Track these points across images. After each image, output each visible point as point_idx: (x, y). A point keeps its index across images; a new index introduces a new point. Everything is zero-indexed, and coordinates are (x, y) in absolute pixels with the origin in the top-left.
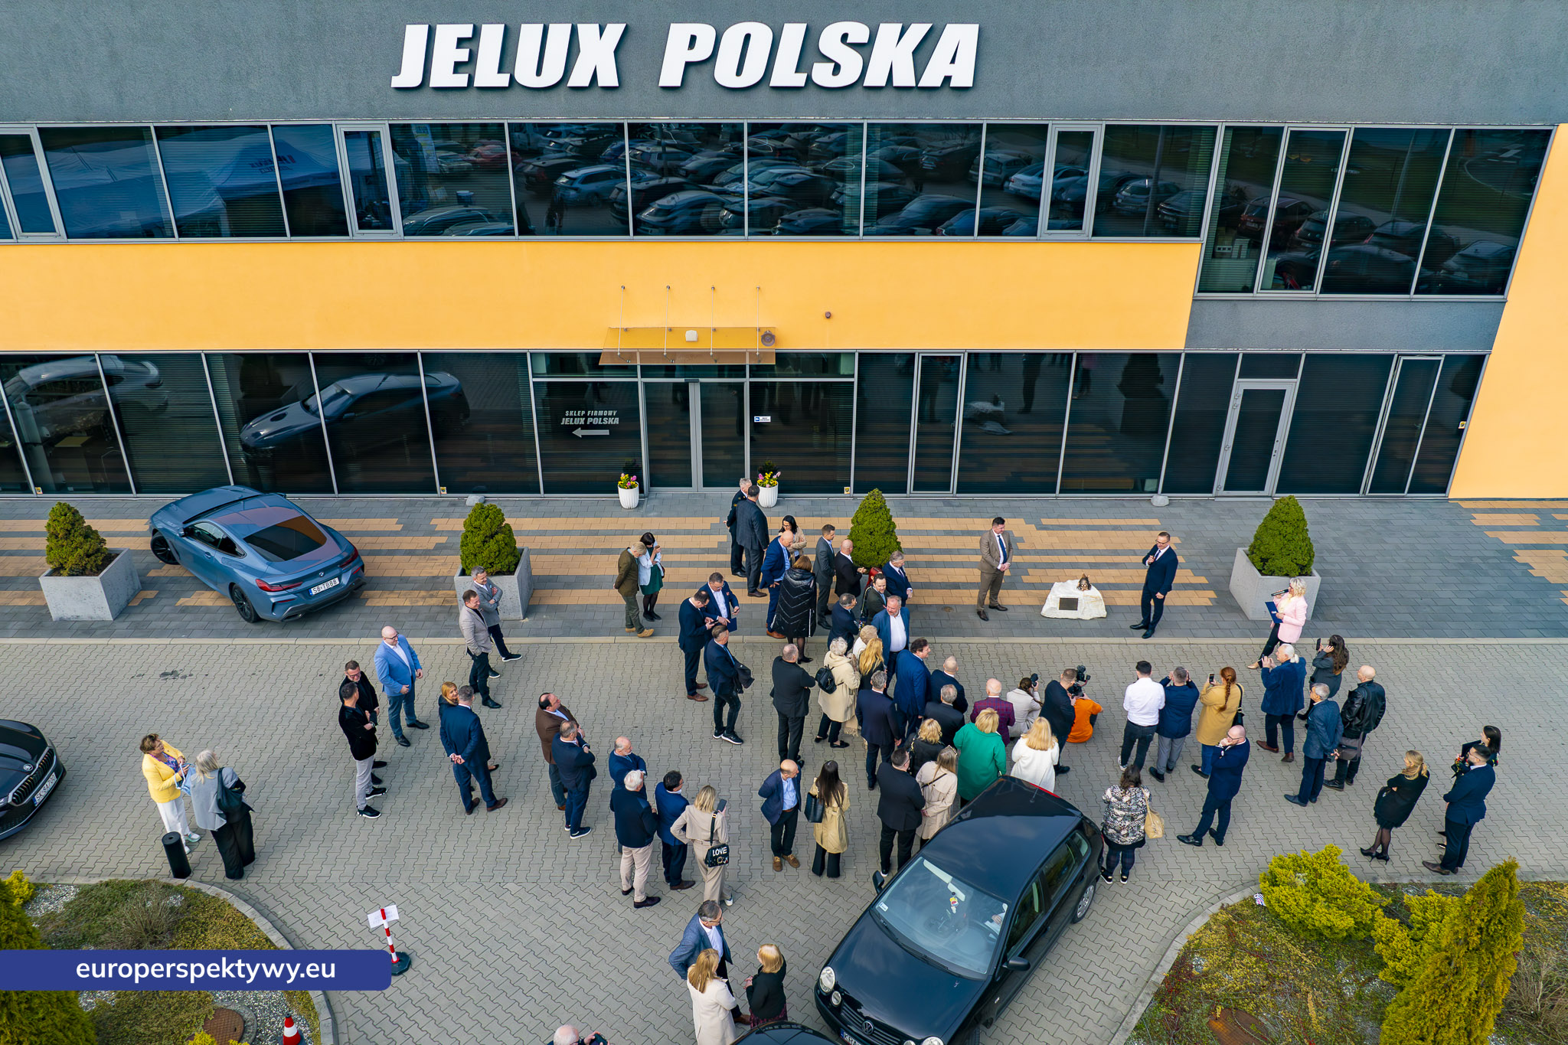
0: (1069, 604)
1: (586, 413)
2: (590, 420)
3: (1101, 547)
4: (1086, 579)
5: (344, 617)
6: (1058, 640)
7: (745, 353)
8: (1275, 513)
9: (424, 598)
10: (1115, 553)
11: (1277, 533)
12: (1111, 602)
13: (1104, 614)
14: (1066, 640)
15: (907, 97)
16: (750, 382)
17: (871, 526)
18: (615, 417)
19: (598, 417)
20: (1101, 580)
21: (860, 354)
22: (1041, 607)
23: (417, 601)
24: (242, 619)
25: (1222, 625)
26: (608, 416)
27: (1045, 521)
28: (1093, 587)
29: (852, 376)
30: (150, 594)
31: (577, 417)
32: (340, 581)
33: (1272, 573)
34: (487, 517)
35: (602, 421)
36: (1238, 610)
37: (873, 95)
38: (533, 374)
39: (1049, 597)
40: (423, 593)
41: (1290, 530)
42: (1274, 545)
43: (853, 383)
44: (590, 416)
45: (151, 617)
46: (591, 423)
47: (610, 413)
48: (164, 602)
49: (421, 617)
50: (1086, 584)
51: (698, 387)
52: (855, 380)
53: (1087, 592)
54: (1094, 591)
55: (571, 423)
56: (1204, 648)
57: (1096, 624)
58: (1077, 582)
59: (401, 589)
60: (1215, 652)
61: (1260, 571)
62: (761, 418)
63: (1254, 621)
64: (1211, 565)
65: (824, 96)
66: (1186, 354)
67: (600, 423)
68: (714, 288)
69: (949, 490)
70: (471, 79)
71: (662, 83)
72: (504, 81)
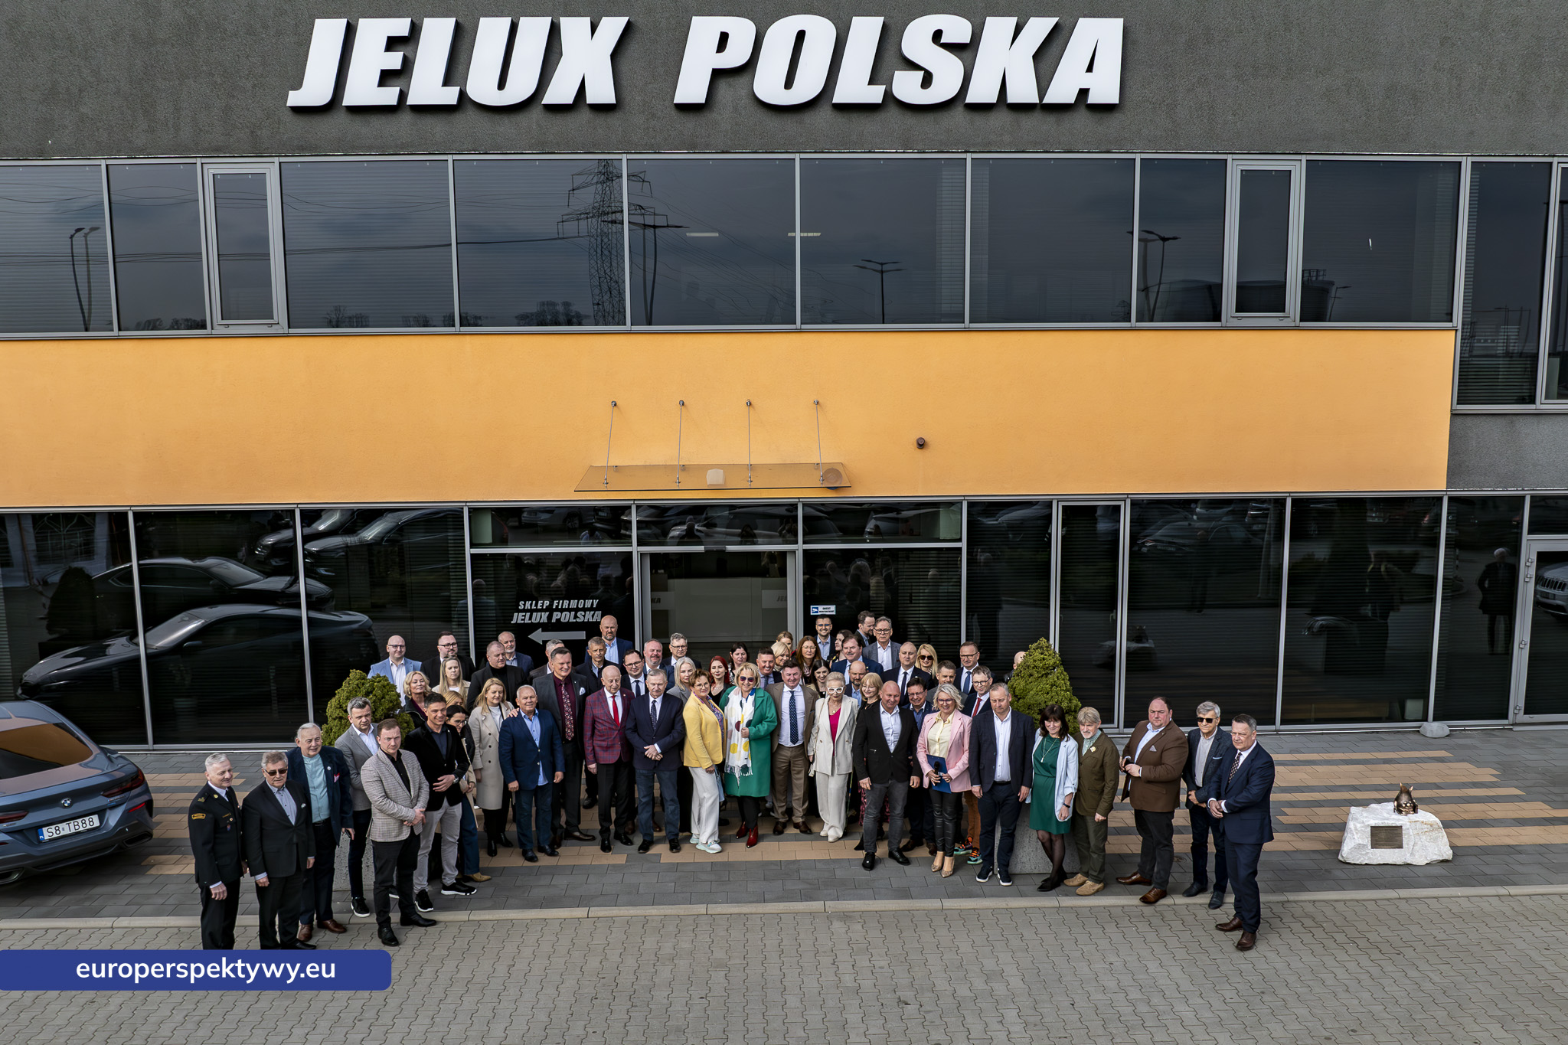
0: (1388, 836)
1: (551, 604)
2: (556, 615)
4: (1408, 796)
12: (1457, 831)
13: (1448, 853)
15: (1028, 121)
18: (595, 610)
19: (569, 610)
21: (971, 505)
22: (1338, 852)
26: (584, 609)
28: (1421, 806)
29: (960, 540)
31: (537, 610)
32: (102, 821)
35: (576, 617)
37: (978, 116)
38: (471, 541)
39: (1349, 827)
43: (960, 549)
44: (557, 609)
46: (558, 620)
47: (588, 603)
50: (1407, 800)
52: (963, 545)
53: (1412, 816)
54: (1425, 814)
55: (527, 621)
57: (1439, 870)
58: (1391, 806)
62: (821, 608)
65: (911, 120)
66: (1451, 499)
67: (572, 620)
68: (749, 404)
69: (1112, 722)
70: (403, 96)
71: (677, 100)
72: (450, 95)
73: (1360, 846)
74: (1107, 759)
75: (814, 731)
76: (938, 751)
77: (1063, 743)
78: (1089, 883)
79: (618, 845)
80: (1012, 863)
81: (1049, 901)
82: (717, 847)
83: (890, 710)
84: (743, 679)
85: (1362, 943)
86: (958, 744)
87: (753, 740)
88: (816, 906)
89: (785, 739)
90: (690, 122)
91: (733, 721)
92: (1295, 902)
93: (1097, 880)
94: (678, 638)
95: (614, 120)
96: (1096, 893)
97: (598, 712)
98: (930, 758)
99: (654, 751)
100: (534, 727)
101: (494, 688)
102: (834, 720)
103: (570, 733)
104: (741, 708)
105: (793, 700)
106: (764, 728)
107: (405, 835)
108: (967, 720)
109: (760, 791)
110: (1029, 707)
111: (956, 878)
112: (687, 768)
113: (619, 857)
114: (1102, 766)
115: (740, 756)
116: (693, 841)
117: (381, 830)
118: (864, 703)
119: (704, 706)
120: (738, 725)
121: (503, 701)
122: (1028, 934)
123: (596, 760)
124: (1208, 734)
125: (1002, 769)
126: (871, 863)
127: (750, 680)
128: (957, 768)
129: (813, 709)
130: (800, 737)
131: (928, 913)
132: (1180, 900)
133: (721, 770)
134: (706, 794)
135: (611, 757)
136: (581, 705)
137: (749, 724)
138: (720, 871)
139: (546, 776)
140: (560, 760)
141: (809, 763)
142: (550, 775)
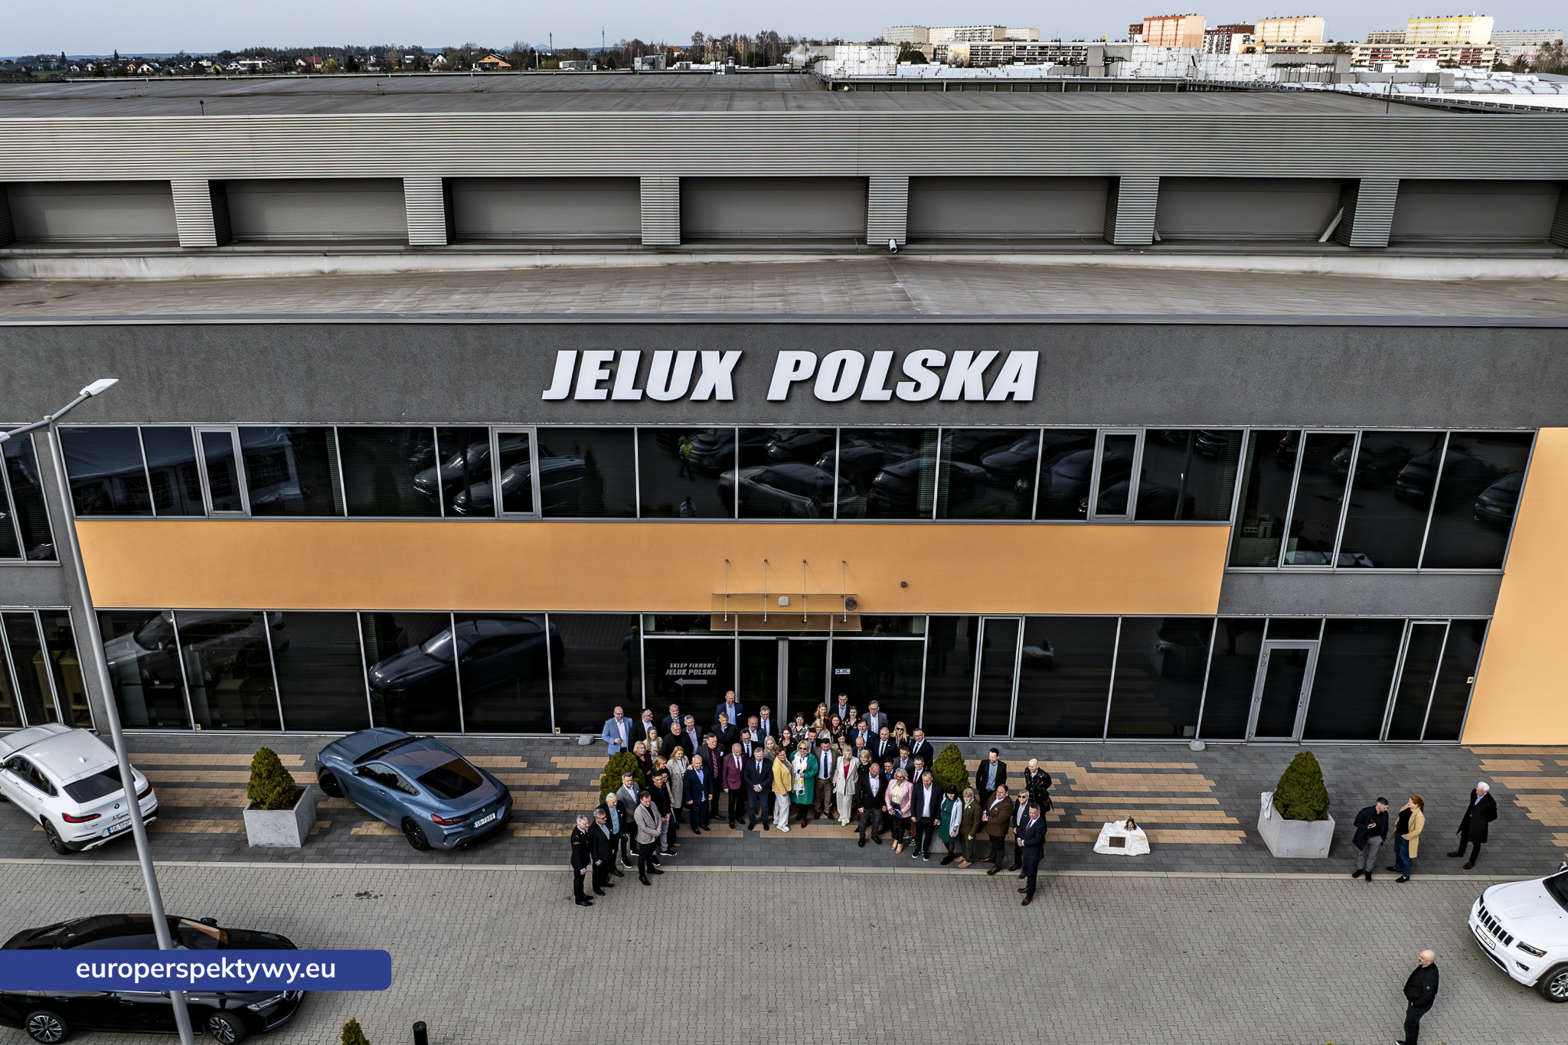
0: (1118, 842)
1: (688, 665)
2: (691, 671)
3: (1145, 789)
4: (1132, 820)
5: (498, 847)
6: (1109, 874)
7: (829, 616)
8: (1295, 766)
9: (561, 829)
10: (1157, 794)
11: (1296, 783)
12: (1154, 840)
13: (1148, 851)
14: (1116, 873)
15: (976, 409)
16: (834, 641)
17: (949, 774)
18: (713, 669)
19: (698, 668)
20: (1145, 820)
21: (930, 617)
22: (1093, 844)
23: (557, 833)
24: (412, 847)
25: (1250, 861)
26: (707, 668)
27: (1094, 764)
28: (1138, 827)
29: (923, 635)
30: (326, 824)
31: (680, 668)
32: (496, 815)
33: (1293, 818)
34: (625, 764)
35: (702, 672)
36: (1263, 847)
37: (947, 407)
38: (644, 631)
39: (1100, 835)
40: (560, 826)
41: (1308, 780)
42: (1294, 794)
43: (923, 641)
44: (691, 668)
45: (332, 845)
46: (692, 674)
47: (709, 665)
48: (339, 831)
49: (563, 847)
50: (1132, 824)
51: (786, 644)
52: (926, 639)
53: (1133, 832)
54: (1139, 832)
55: (674, 674)
56: (1234, 882)
57: (1141, 860)
58: (1124, 823)
59: (540, 821)
60: (1243, 885)
61: (1282, 815)
62: (841, 671)
63: (1278, 859)
64: (1242, 807)
65: (906, 407)
66: (1219, 619)
67: (700, 674)
68: (805, 562)
69: (1007, 734)
70: (610, 394)
71: (769, 398)
72: (637, 395)
73: (1103, 846)
74: (975, 813)
75: (836, 772)
76: (896, 801)
77: (955, 803)
78: (965, 862)
79: (738, 824)
80: (930, 849)
81: (943, 871)
82: (787, 829)
83: (874, 777)
84: (801, 748)
85: (1082, 903)
86: (906, 797)
87: (806, 779)
88: (835, 869)
89: (822, 776)
90: (776, 409)
91: (796, 769)
92: (1061, 876)
93: (968, 861)
94: (764, 709)
95: (732, 406)
96: (968, 867)
97: (730, 765)
98: (892, 803)
99: (758, 788)
100: (701, 775)
101: (679, 752)
102: (846, 769)
103: (716, 775)
104: (800, 763)
105: (826, 757)
106: (811, 773)
107: (653, 841)
108: (910, 785)
109: (808, 801)
110: (943, 778)
111: (903, 854)
112: (774, 793)
113: (738, 833)
114: (973, 815)
115: (799, 786)
116: (774, 823)
117: (643, 838)
118: (861, 765)
119: (783, 765)
120: (799, 771)
121: (683, 757)
122: (932, 890)
123: (728, 787)
124: (1024, 803)
125: (926, 811)
126: (862, 842)
127: (805, 749)
128: (905, 809)
129: (836, 762)
130: (829, 774)
131: (887, 875)
132: (1007, 873)
133: (791, 795)
134: (782, 804)
135: (736, 786)
136: (721, 760)
137: (804, 772)
138: (790, 842)
139: (705, 797)
140: (712, 789)
141: (833, 787)
142: (707, 797)
